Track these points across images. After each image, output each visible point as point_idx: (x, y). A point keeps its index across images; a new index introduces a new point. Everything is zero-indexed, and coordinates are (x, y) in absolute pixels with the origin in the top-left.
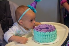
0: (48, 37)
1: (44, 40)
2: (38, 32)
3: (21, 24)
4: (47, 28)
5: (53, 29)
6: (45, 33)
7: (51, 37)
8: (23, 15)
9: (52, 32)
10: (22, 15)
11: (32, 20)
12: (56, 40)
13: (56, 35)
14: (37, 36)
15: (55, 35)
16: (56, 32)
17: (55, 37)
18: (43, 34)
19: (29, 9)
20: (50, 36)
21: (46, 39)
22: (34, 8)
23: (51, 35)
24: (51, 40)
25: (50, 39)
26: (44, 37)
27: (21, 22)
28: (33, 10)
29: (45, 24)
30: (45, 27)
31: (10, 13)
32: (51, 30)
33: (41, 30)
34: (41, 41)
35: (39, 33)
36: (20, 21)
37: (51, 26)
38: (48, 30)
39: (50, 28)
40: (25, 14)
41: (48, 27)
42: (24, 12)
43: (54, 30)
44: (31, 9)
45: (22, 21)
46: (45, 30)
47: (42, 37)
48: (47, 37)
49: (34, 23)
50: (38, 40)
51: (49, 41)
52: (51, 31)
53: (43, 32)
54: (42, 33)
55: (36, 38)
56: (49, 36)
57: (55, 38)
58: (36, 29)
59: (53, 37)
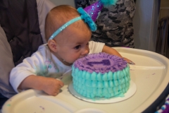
0: (109, 84)
1: (100, 92)
2: (84, 73)
4: (106, 62)
5: (122, 64)
6: (103, 73)
7: (116, 84)
9: (119, 72)
13: (129, 80)
14: (83, 83)
17: (127, 84)
18: (96, 78)
19: (79, 18)
20: (116, 82)
21: (105, 91)
23: (117, 80)
24: (118, 93)
25: (114, 89)
26: (100, 85)
28: (88, 24)
30: (100, 60)
33: (92, 68)
34: (93, 96)
35: (86, 74)
38: (108, 67)
41: (108, 60)
43: (124, 66)
44: (83, 20)
46: (102, 66)
47: (94, 86)
48: (106, 84)
50: (85, 93)
51: (112, 95)
52: (116, 71)
53: (98, 73)
54: (94, 74)
55: (80, 86)
56: (111, 83)
57: (126, 86)
58: (78, 66)
59: (122, 85)
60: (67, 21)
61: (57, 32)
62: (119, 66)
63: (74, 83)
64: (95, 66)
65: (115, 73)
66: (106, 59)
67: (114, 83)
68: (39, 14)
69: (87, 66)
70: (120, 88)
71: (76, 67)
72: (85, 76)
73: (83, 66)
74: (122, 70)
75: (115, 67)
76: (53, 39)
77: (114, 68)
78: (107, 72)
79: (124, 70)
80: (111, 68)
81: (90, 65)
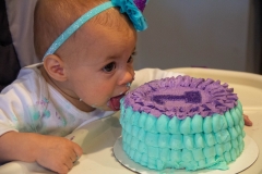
0: (194, 142)
1: (174, 159)
2: (144, 116)
3: (56, 76)
4: (193, 97)
5: (225, 100)
6: (181, 118)
7: (210, 143)
9: (216, 118)
12: (238, 160)
13: (241, 135)
14: (141, 138)
15: (235, 132)
16: (241, 118)
17: (235, 144)
18: (168, 127)
20: (209, 137)
21: (186, 156)
23: (213, 133)
24: (213, 161)
25: (206, 151)
26: (175, 144)
27: (58, 69)
29: (184, 79)
30: (181, 92)
32: (212, 107)
33: (162, 107)
34: (160, 166)
35: (147, 120)
36: (52, 63)
37: (212, 86)
38: (194, 106)
39: (205, 97)
40: (81, 29)
41: (198, 93)
43: (229, 105)
44: (118, 7)
45: (60, 63)
47: (163, 144)
48: (188, 141)
50: (145, 159)
51: (202, 165)
52: (210, 113)
53: (171, 117)
54: (163, 119)
55: (134, 145)
56: (199, 140)
58: (132, 102)
59: (223, 143)
61: (63, 38)
62: (218, 104)
63: (124, 140)
64: (169, 104)
65: (208, 118)
66: (194, 90)
67: (204, 140)
69: (151, 103)
70: (220, 150)
71: (127, 104)
72: (145, 124)
73: (142, 104)
74: (223, 111)
75: (209, 106)
76: (55, 53)
77: (207, 109)
78: (192, 117)
79: (228, 114)
80: (201, 109)
81: (158, 102)
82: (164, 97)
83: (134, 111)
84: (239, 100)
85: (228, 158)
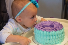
0: (53, 37)
1: (48, 41)
2: (40, 31)
4: (52, 26)
6: (50, 32)
7: (57, 38)
8: (22, 10)
9: (58, 31)
10: (20, 10)
11: (33, 17)
13: (64, 35)
14: (39, 36)
15: (62, 35)
16: (64, 31)
18: (46, 34)
19: (30, 3)
20: (56, 36)
21: (51, 41)
22: (36, 2)
23: (57, 35)
24: (57, 42)
25: (56, 40)
26: (48, 38)
27: (19, 19)
28: (35, 5)
29: (49, 21)
30: (49, 25)
31: (5, 6)
33: (44, 29)
34: (44, 43)
35: (41, 32)
37: (56, 23)
38: (53, 28)
39: (55, 26)
40: (25, 9)
41: (53, 25)
42: (24, 6)
43: (61, 28)
46: (49, 28)
47: (45, 38)
48: (51, 37)
49: (35, 21)
50: (40, 41)
51: (55, 43)
52: (57, 30)
53: (47, 31)
54: (45, 32)
55: (38, 38)
56: (54, 37)
57: (62, 38)
58: (37, 27)
59: (60, 38)
60: (25, 5)
61: (20, 12)
62: (59, 28)
63: (35, 36)
64: (46, 28)
65: (56, 32)
66: (52, 24)
67: (55, 37)
68: (6, 2)
69: (42, 28)
70: (59, 39)
72: (41, 33)
73: (40, 28)
74: (60, 30)
75: (56, 28)
78: (52, 31)
79: (61, 30)
80: (54, 29)
81: (44, 27)
82: (45, 26)
83: (38, 30)
84: (64, 27)
85: (61, 41)
